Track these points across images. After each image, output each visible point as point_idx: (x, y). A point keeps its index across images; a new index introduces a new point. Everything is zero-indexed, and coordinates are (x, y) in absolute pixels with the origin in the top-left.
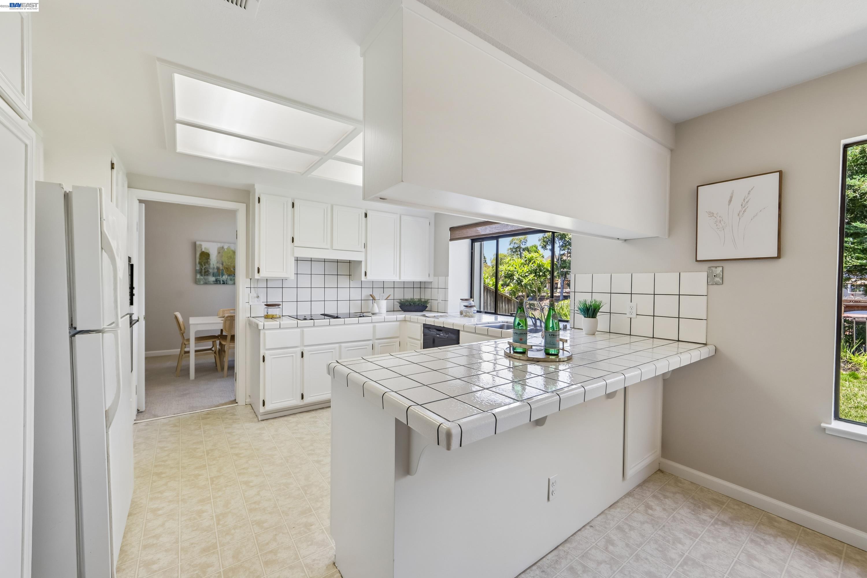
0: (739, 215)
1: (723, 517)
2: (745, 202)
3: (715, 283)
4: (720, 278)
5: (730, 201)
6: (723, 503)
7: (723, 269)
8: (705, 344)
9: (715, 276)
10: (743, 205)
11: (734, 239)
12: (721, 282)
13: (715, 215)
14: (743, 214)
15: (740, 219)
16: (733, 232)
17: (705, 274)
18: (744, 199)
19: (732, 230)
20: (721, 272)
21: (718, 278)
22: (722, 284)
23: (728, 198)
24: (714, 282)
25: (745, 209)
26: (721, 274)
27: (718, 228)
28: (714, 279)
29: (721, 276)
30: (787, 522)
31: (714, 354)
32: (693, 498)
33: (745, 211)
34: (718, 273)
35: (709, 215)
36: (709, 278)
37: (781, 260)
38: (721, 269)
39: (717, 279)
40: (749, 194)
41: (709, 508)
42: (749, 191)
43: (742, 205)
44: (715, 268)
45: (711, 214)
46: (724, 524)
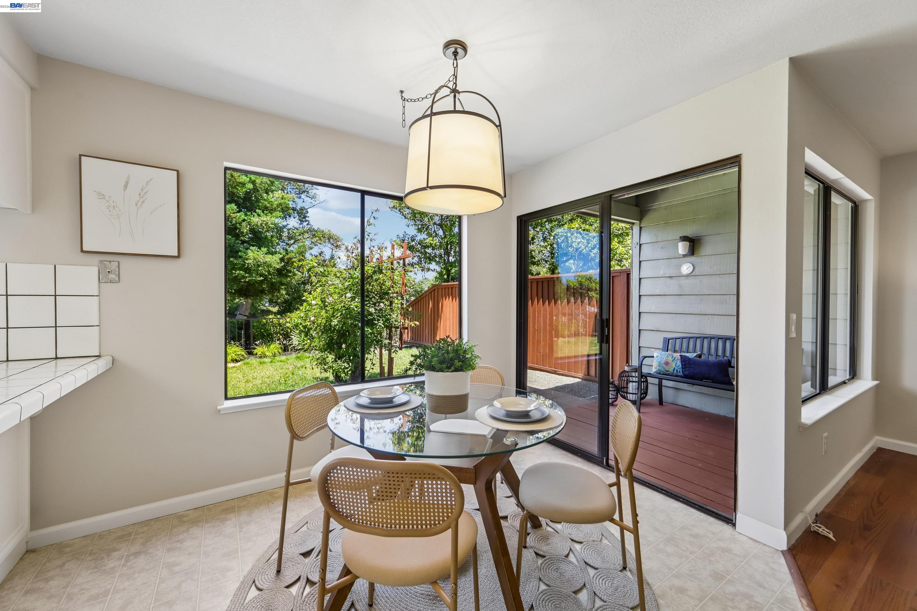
0: (136, 205)
1: (133, 549)
2: (144, 192)
3: (109, 281)
4: (116, 275)
5: (126, 186)
6: (130, 534)
7: (119, 264)
8: (99, 356)
9: (109, 272)
10: (142, 195)
11: (132, 232)
12: (117, 279)
13: (107, 198)
14: (141, 205)
15: (138, 209)
16: (130, 223)
17: (96, 269)
18: (142, 189)
19: (130, 220)
20: (117, 268)
21: (113, 274)
22: (119, 282)
23: (124, 183)
24: (108, 279)
25: (144, 200)
26: (117, 270)
27: (111, 215)
28: (108, 275)
29: (117, 273)
30: (193, 511)
31: (111, 365)
32: (91, 554)
33: (143, 202)
34: (113, 268)
35: (99, 197)
36: (100, 275)
37: (179, 260)
38: (116, 264)
39: (112, 276)
40: (147, 184)
41: (115, 550)
42: (148, 182)
43: (140, 195)
44: (109, 262)
45: (101, 196)
46: (136, 554)
